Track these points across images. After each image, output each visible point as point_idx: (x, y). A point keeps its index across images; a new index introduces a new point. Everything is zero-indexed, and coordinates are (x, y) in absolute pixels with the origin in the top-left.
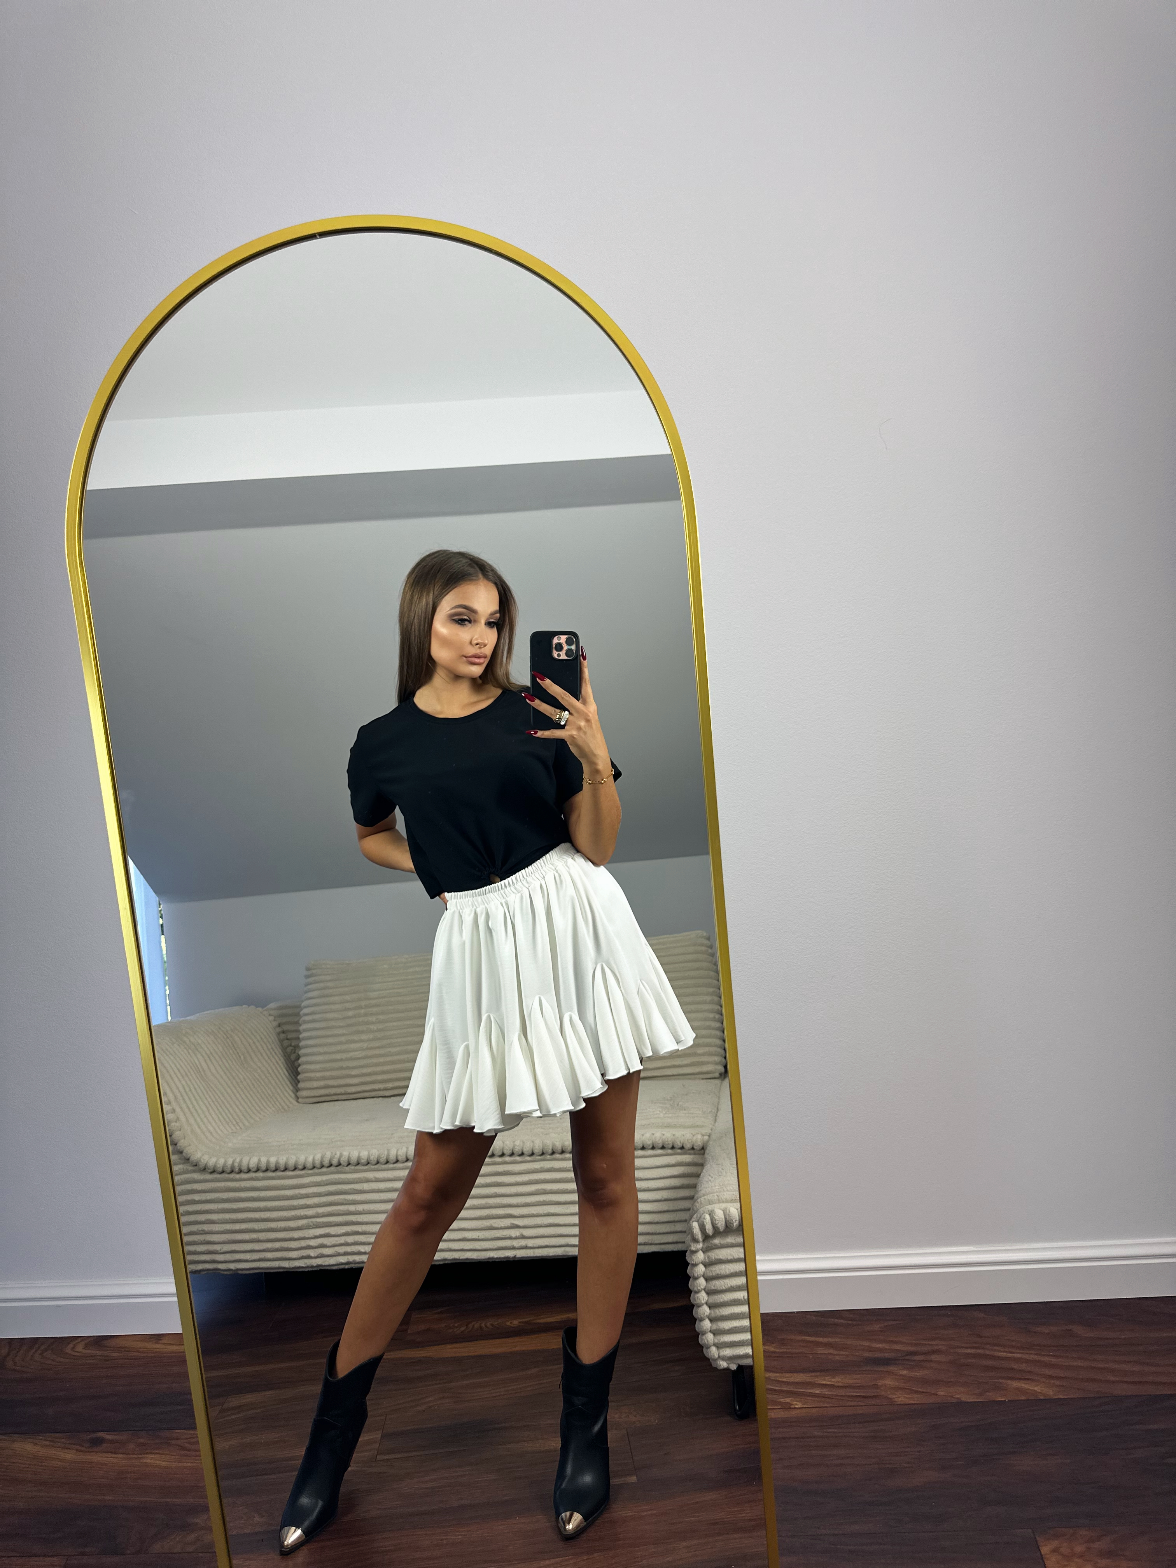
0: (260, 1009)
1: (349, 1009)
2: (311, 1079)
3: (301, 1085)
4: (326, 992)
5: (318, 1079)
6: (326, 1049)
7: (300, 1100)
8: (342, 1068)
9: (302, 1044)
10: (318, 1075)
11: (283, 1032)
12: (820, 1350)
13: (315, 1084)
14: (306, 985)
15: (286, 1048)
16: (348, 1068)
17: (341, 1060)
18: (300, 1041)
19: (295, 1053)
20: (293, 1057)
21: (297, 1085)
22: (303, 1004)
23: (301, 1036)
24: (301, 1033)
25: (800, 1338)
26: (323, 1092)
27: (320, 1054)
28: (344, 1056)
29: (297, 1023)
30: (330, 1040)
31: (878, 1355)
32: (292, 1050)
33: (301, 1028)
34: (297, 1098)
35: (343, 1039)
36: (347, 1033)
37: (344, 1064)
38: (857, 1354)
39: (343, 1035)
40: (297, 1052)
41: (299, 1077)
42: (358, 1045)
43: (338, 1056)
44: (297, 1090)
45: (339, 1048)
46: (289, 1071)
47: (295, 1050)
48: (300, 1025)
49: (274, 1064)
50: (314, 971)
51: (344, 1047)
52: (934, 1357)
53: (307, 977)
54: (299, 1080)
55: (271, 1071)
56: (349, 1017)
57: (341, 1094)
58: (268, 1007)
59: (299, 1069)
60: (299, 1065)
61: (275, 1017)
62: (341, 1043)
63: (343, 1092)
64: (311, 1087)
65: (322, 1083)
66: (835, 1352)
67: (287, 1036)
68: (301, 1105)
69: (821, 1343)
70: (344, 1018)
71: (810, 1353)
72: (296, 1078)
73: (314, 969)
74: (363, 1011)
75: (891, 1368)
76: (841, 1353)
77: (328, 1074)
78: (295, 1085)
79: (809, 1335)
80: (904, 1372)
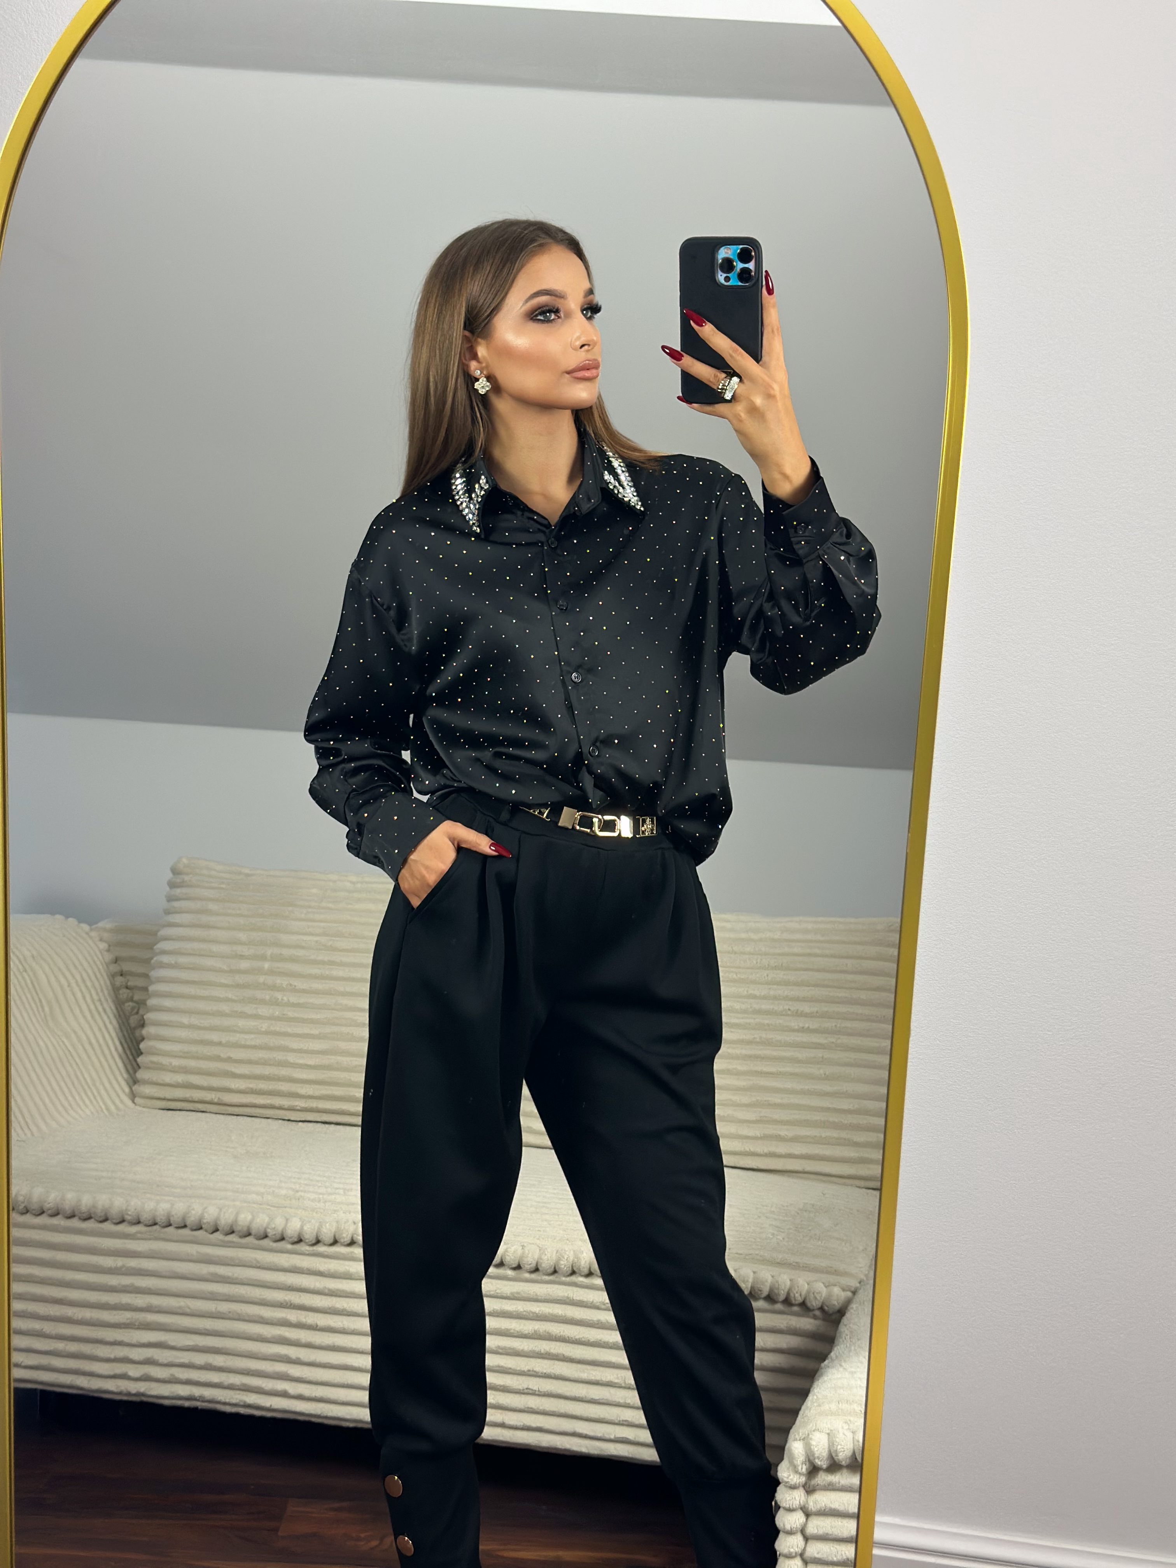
0: (86, 927)
1: (242, 957)
2: (161, 1068)
3: (141, 1075)
4: (204, 919)
5: (174, 1070)
6: (194, 1020)
7: (137, 1100)
8: (218, 1058)
9: (152, 1002)
10: (176, 1062)
11: (121, 975)
13: (168, 1078)
14: (170, 899)
15: (123, 1003)
16: (229, 1060)
17: (220, 1044)
18: (150, 997)
19: (137, 1013)
20: (133, 1020)
21: (135, 1072)
22: (164, 932)
23: (151, 988)
24: (152, 983)
26: (179, 1093)
27: (182, 1026)
28: (224, 1038)
29: (148, 961)
30: (202, 1005)
32: (133, 1008)
33: (154, 974)
34: (133, 1096)
35: (225, 1008)
36: (234, 998)
37: (224, 1053)
39: (227, 1000)
40: (141, 1012)
41: (139, 1060)
42: (252, 1024)
43: (214, 1037)
44: (134, 1081)
45: (217, 1021)
46: (125, 1046)
47: (138, 1010)
48: (153, 969)
49: (100, 1029)
50: (186, 878)
51: (227, 1022)
53: (172, 885)
54: (140, 1065)
55: (94, 1041)
56: (239, 972)
57: (211, 1103)
58: (100, 925)
59: (142, 1046)
60: (143, 1039)
61: (109, 946)
62: (222, 1014)
63: (216, 1100)
64: (160, 1081)
65: (179, 1078)
67: (127, 983)
68: (137, 1107)
70: (231, 971)
72: (136, 1061)
73: (187, 874)
74: (267, 965)
77: (192, 1063)
78: (131, 1072)
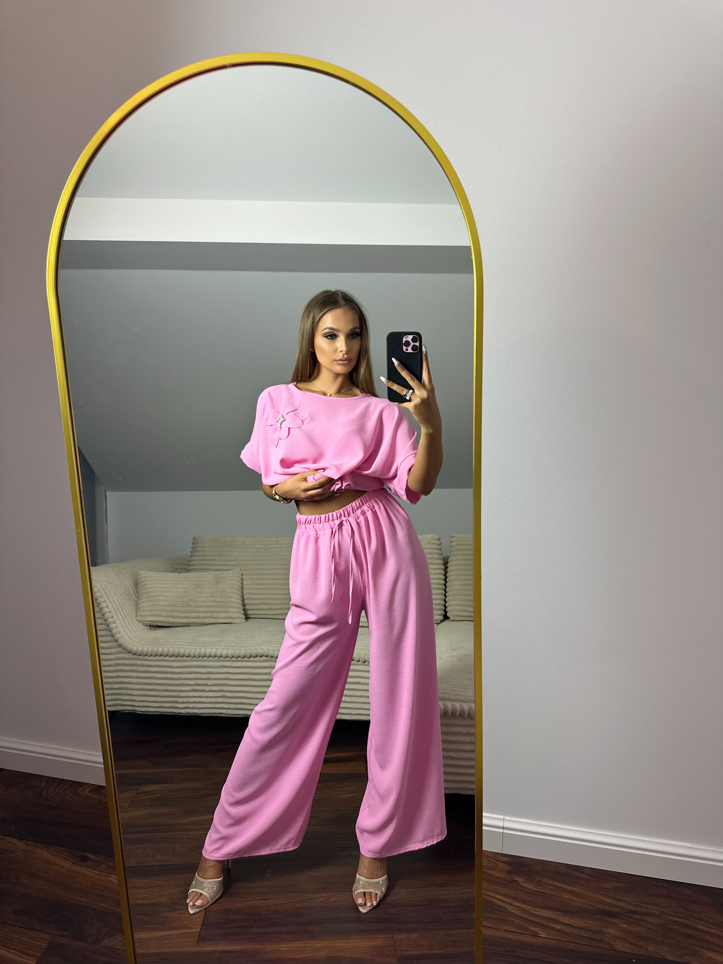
12: (566, 896)
25: (551, 882)
31: (607, 908)
38: (592, 904)
52: (649, 919)
66: (575, 899)
69: (567, 890)
71: (557, 896)
75: (615, 921)
76: (580, 900)
79: (558, 882)
80: (625, 926)
